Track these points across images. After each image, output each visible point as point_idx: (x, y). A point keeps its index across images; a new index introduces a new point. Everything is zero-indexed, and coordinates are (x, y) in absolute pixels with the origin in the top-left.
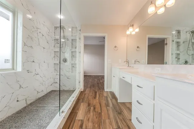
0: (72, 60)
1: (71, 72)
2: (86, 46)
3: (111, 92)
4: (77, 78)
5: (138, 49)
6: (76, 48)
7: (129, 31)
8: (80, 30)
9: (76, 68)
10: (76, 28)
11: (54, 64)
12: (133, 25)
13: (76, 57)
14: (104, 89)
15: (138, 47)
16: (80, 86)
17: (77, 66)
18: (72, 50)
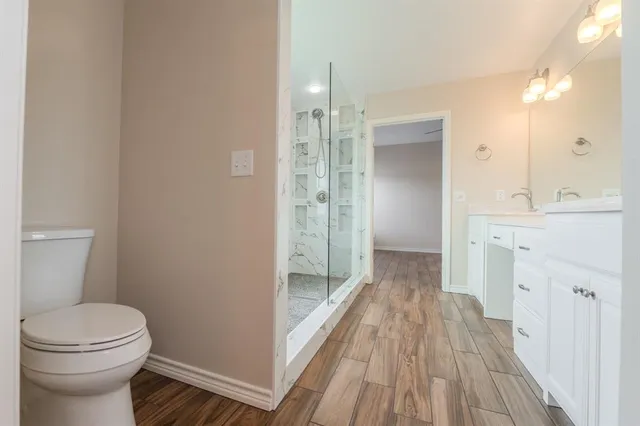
0: (341, 196)
1: (337, 228)
2: (379, 151)
3: (465, 295)
4: (355, 246)
5: (581, 149)
6: (351, 163)
7: (528, 92)
8: (363, 112)
9: (351, 217)
10: (352, 107)
11: (297, 207)
12: (547, 70)
13: (351, 188)
14: (440, 287)
15: (581, 142)
16: (362, 269)
17: (355, 212)
18: (341, 168)
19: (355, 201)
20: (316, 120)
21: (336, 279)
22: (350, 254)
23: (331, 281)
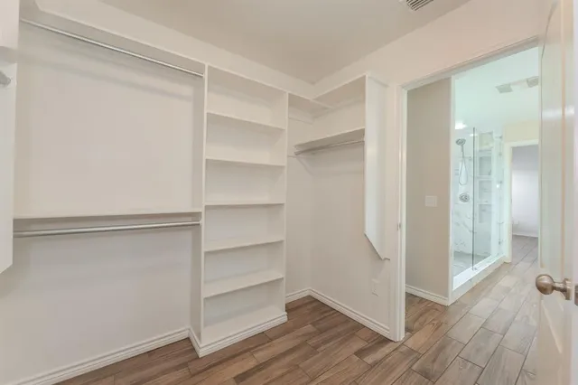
0: (481, 198)
1: (478, 221)
4: (494, 232)
6: (490, 174)
8: (501, 137)
9: (490, 213)
13: (490, 192)
16: (501, 249)
18: (481, 177)
19: (494, 202)
20: (460, 146)
21: (478, 256)
22: (490, 239)
23: (474, 257)
